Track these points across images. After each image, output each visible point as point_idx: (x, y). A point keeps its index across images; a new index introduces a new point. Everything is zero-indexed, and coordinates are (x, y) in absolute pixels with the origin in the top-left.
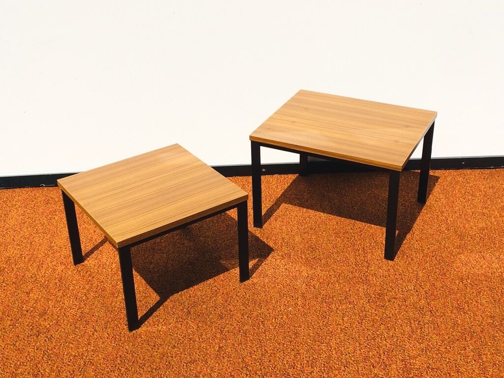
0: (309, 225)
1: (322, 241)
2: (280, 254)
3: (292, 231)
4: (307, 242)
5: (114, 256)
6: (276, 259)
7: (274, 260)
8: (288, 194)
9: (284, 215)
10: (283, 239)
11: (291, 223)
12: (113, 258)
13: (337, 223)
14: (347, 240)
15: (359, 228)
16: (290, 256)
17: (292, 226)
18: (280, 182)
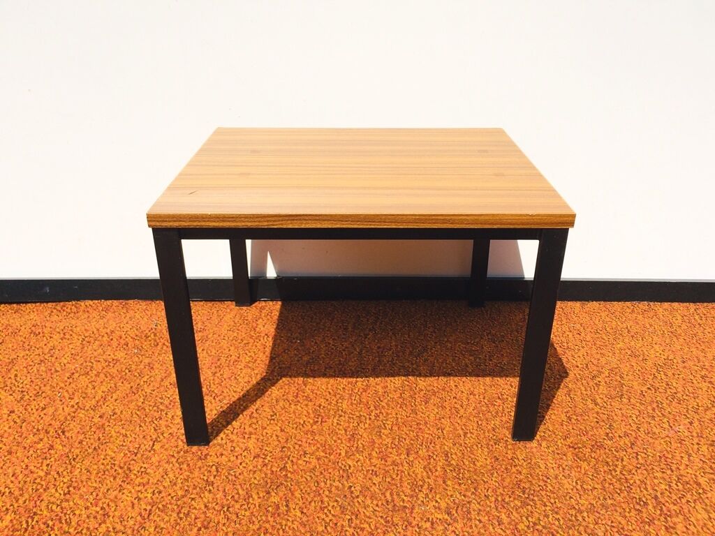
0: (504, 419)
1: (543, 467)
2: (443, 505)
3: (465, 434)
4: (506, 469)
5: (21, 489)
6: (432, 524)
7: (428, 525)
8: (448, 341)
9: (443, 390)
10: (447, 455)
11: (462, 411)
12: (17, 493)
13: (570, 419)
14: (606, 468)
15: (626, 435)
16: (469, 513)
17: (464, 420)
18: (431, 314)
